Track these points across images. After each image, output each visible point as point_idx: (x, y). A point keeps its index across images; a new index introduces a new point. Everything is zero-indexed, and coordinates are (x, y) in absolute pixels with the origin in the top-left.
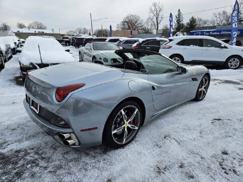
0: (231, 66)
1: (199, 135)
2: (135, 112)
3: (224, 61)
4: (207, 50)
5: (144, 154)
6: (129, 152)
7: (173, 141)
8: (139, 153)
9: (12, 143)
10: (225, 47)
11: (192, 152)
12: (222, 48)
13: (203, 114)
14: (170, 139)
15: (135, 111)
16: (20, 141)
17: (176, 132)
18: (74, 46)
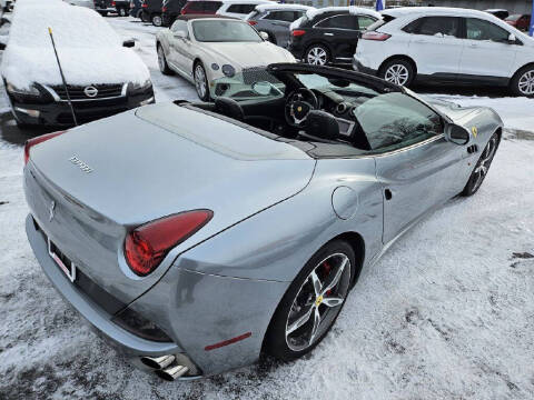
0: (524, 89)
1: (489, 307)
2: (342, 268)
3: (510, 76)
4: (474, 47)
5: (367, 379)
6: (326, 369)
7: (430, 329)
8: (352, 375)
9: (9, 346)
10: (518, 42)
11: (483, 368)
12: (510, 42)
13: (485, 237)
14: (421, 322)
15: (340, 265)
16: (29, 337)
17: (431, 298)
18: (140, 17)
